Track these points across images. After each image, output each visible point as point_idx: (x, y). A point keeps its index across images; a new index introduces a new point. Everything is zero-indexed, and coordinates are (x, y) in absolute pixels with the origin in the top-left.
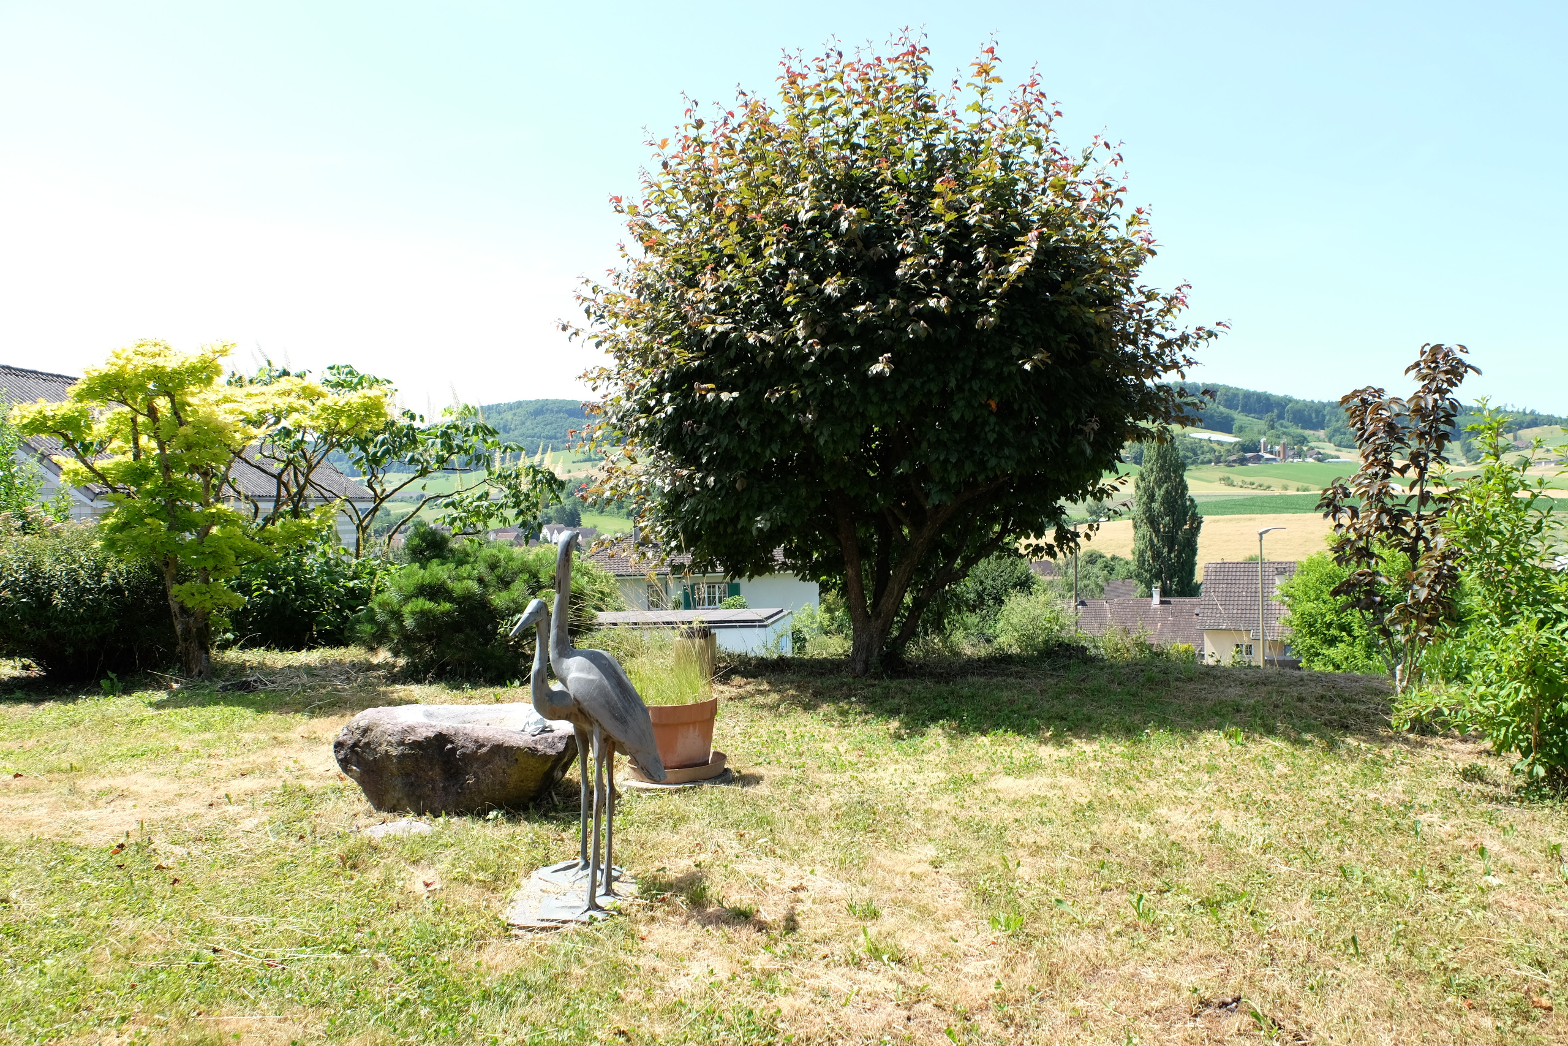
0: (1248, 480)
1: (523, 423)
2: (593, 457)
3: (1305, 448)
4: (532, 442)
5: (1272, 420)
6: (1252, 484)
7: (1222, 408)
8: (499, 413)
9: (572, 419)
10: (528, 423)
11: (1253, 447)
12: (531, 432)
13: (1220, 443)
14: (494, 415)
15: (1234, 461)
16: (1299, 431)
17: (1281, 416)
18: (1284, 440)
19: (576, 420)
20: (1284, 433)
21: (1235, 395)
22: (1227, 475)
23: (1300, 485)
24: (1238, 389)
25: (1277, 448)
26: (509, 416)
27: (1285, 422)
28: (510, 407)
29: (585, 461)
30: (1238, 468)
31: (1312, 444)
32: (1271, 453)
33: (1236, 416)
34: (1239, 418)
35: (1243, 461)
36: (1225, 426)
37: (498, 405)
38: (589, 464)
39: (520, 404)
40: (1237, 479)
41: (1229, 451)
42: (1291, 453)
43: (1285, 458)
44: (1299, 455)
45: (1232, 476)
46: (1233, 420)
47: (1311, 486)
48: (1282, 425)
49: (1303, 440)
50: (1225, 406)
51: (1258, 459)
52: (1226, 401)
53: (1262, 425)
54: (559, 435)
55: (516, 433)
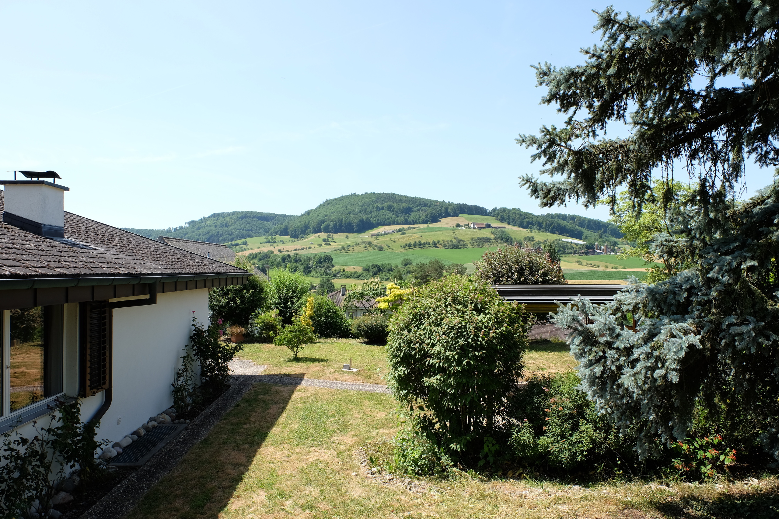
0: (589, 262)
1: (235, 223)
2: (271, 240)
3: (616, 248)
4: (240, 232)
5: (601, 234)
6: (591, 264)
7: (577, 227)
8: (223, 217)
9: (260, 221)
10: (238, 223)
11: (592, 247)
12: (239, 227)
13: (576, 244)
14: (221, 218)
15: (583, 253)
16: (614, 239)
17: (605, 232)
18: (606, 244)
19: (262, 222)
20: (606, 240)
21: (584, 221)
22: (579, 260)
23: (613, 265)
24: (585, 218)
25: (603, 247)
26: (228, 219)
27: (607, 235)
28: (229, 214)
29: (267, 243)
30: (584, 256)
31: (619, 246)
32: (600, 249)
33: (584, 231)
34: (586, 232)
35: (587, 253)
36: (578, 236)
37: (223, 213)
38: (269, 244)
39: (234, 213)
40: (584, 262)
41: (580, 248)
42: (609, 250)
43: (606, 253)
44: (613, 251)
45: (581, 260)
46: (582, 233)
47: (619, 267)
48: (605, 236)
49: (615, 244)
50: (579, 226)
51: (594, 252)
52: (579, 223)
53: (596, 235)
54: (253, 229)
55: (232, 227)
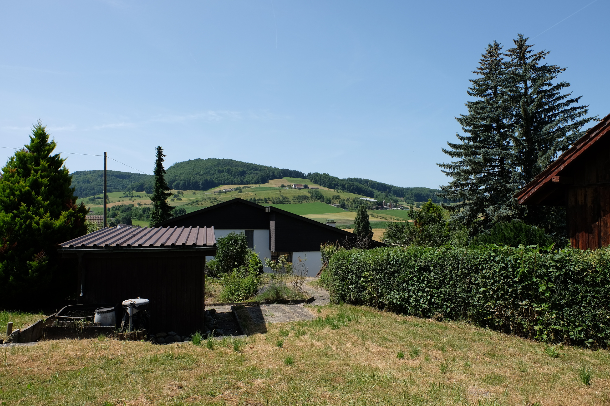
0: (379, 215)
1: (96, 180)
2: (129, 195)
3: (398, 205)
4: (100, 188)
5: (387, 194)
6: (380, 217)
7: (370, 188)
8: (85, 175)
9: (118, 179)
10: (98, 180)
11: (381, 204)
12: (100, 183)
13: (370, 201)
14: (83, 175)
15: (375, 208)
16: (395, 197)
17: (389, 192)
18: (391, 201)
19: (120, 179)
20: (391, 199)
21: (374, 184)
22: (372, 213)
23: (396, 218)
24: (375, 182)
25: (389, 204)
26: (89, 176)
27: (391, 194)
28: (90, 172)
29: (125, 197)
30: (376, 211)
31: (400, 203)
32: (387, 206)
33: (374, 191)
34: (376, 192)
35: (377, 208)
36: (371, 195)
37: (85, 171)
38: (128, 199)
39: (95, 171)
40: (376, 215)
41: (373, 204)
42: (393, 206)
43: (391, 208)
44: (396, 207)
45: (374, 214)
46: (374, 193)
47: (400, 219)
48: (390, 195)
49: (397, 201)
50: (371, 188)
51: (382, 208)
52: (371, 185)
53: (383, 195)
54: (112, 185)
55: (93, 183)
